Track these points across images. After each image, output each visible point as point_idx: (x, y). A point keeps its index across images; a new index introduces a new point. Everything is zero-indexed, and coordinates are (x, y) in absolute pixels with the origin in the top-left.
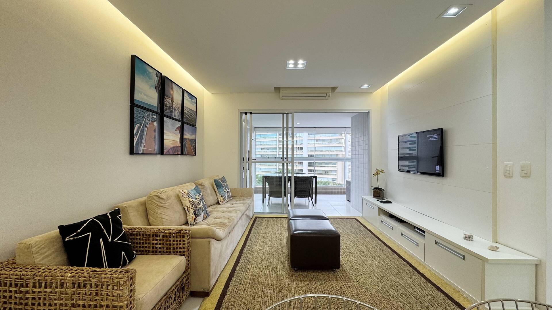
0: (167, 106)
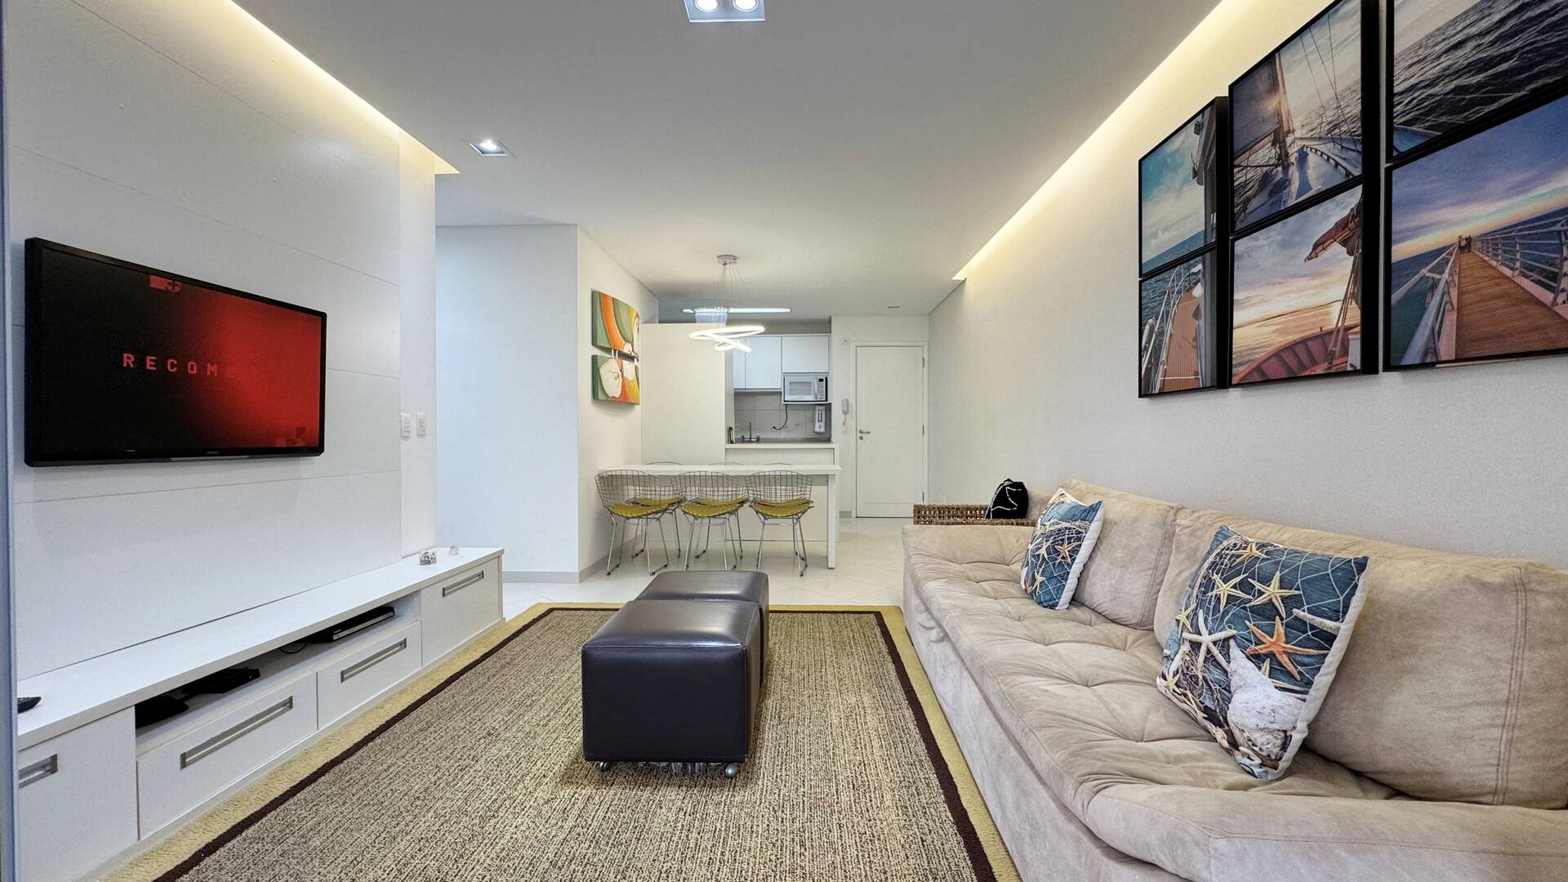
0: (1252, 184)
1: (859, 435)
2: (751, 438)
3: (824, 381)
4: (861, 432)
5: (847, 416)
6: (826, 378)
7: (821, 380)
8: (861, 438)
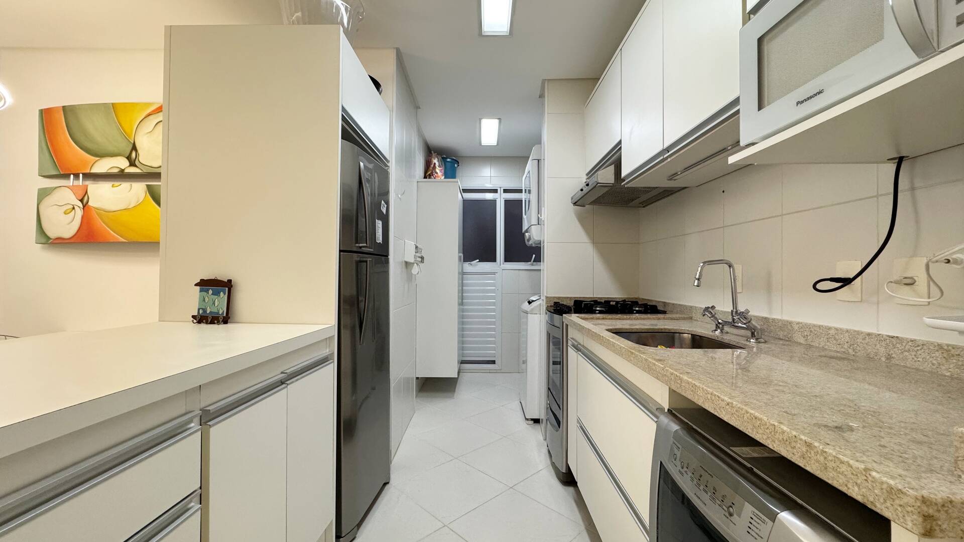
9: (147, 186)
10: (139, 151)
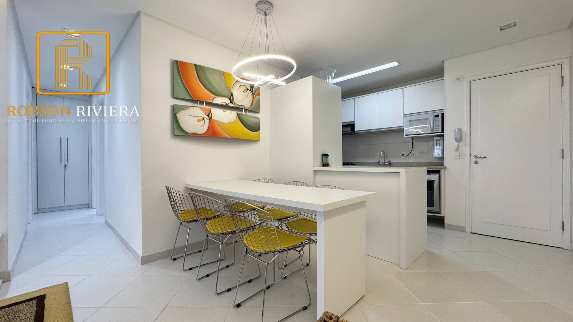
1: (474, 160)
2: (385, 162)
3: (440, 116)
4: (476, 157)
5: (460, 144)
6: (443, 115)
7: (437, 116)
8: (476, 163)
9: (237, 113)
10: (234, 97)
